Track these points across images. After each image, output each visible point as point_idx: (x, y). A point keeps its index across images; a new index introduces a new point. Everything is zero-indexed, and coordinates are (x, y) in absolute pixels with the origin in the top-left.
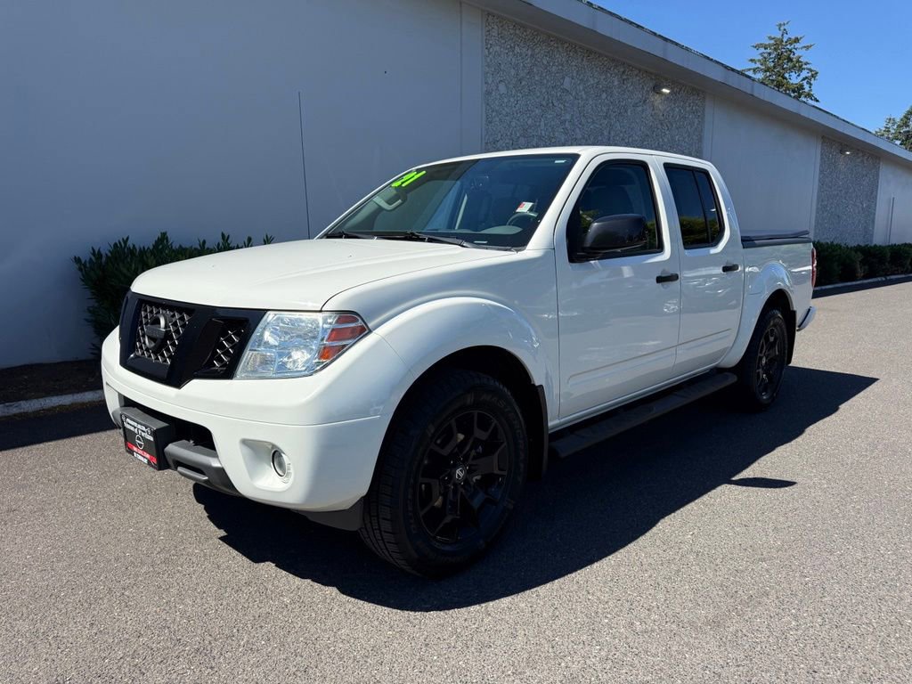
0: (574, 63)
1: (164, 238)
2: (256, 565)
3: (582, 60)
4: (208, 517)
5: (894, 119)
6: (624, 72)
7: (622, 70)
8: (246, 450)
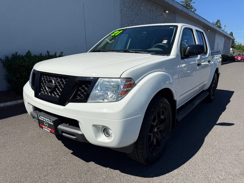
0: (144, 3)
1: (29, 52)
2: (88, 163)
3: (146, 2)
4: (64, 145)
5: (214, 23)
6: (156, 6)
7: (156, 5)
8: (94, 128)
